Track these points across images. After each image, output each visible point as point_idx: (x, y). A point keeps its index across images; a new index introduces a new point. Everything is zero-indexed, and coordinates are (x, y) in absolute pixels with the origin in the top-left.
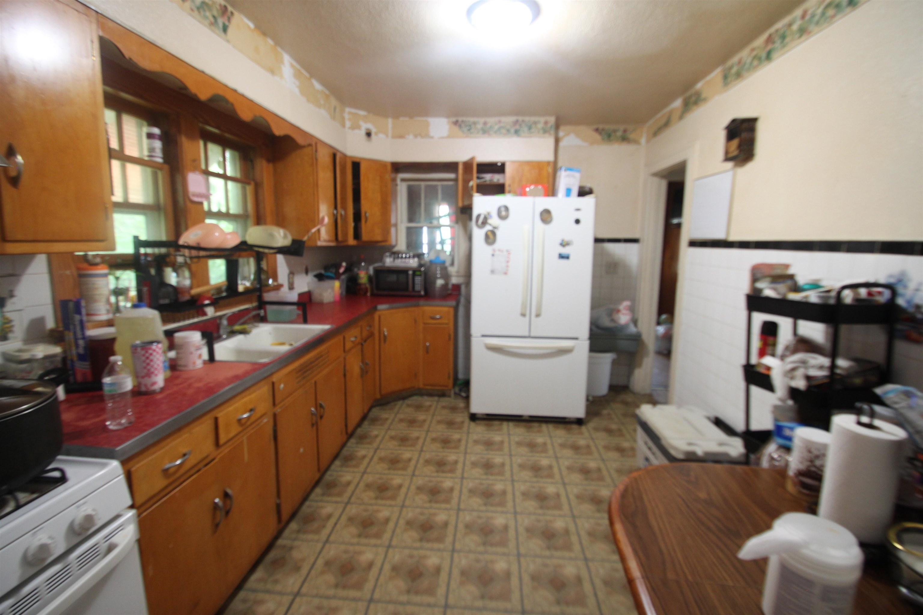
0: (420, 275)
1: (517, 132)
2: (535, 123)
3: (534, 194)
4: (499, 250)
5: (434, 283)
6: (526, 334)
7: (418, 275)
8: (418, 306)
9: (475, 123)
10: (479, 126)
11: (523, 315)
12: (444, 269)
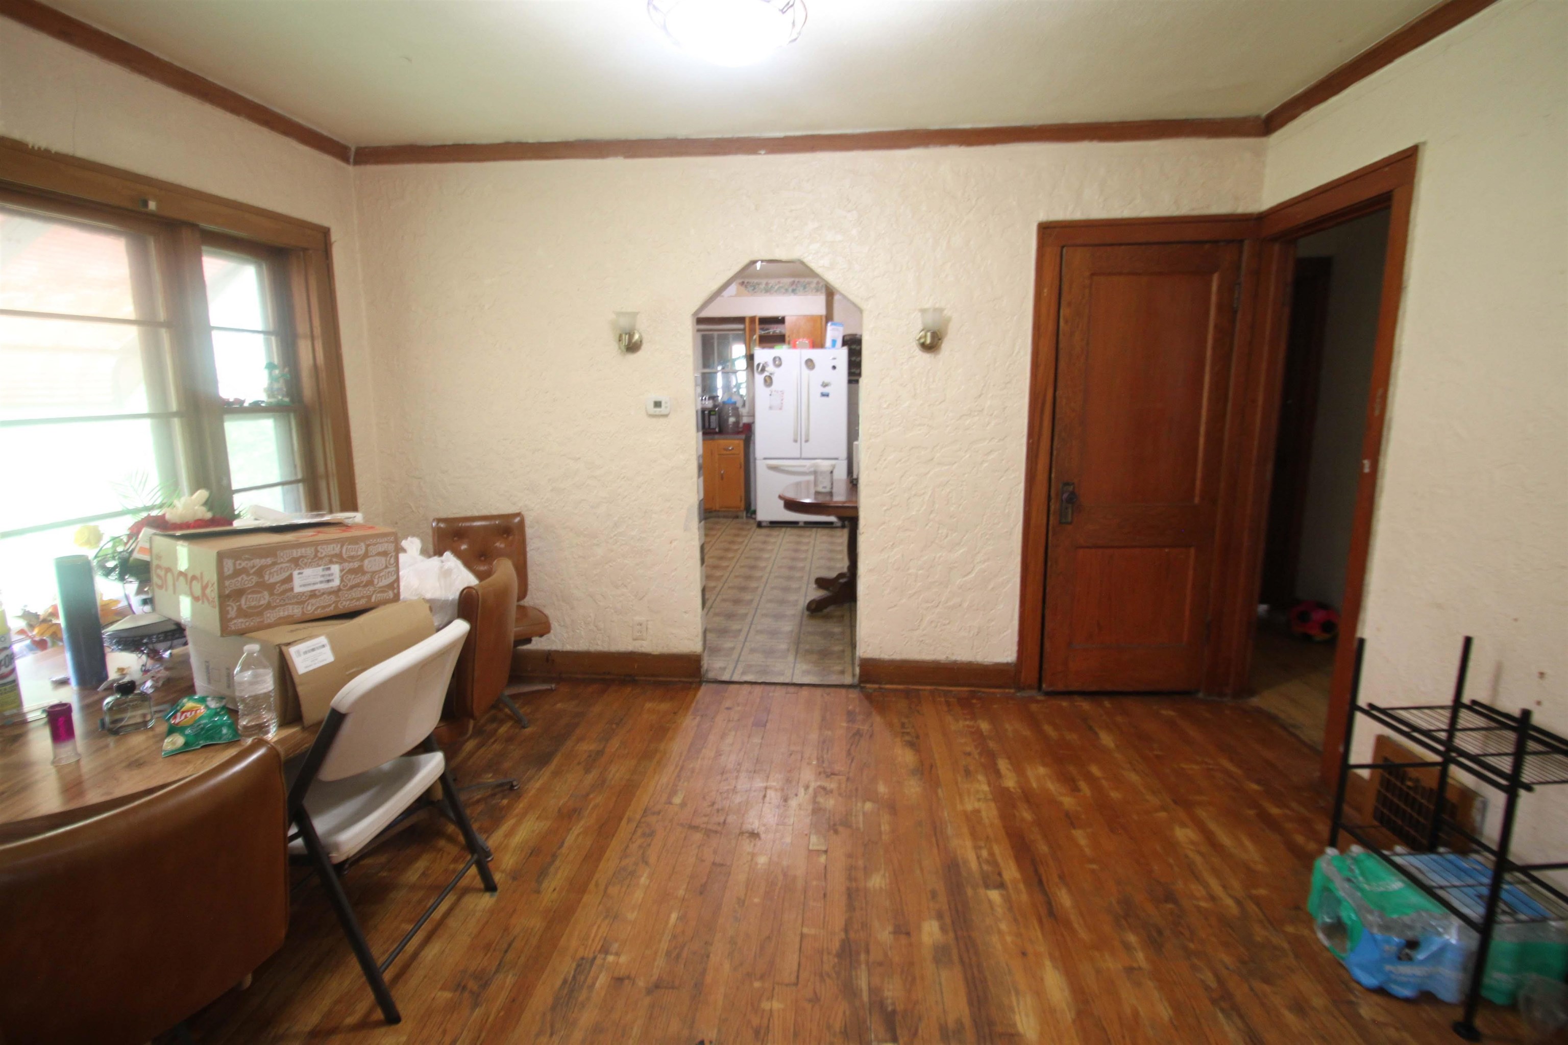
0: (715, 415)
1: (794, 291)
2: (809, 283)
3: (803, 347)
4: (775, 391)
5: (727, 420)
6: (798, 456)
7: (713, 415)
8: (713, 439)
9: (759, 284)
10: (762, 286)
11: (796, 441)
12: (736, 409)
